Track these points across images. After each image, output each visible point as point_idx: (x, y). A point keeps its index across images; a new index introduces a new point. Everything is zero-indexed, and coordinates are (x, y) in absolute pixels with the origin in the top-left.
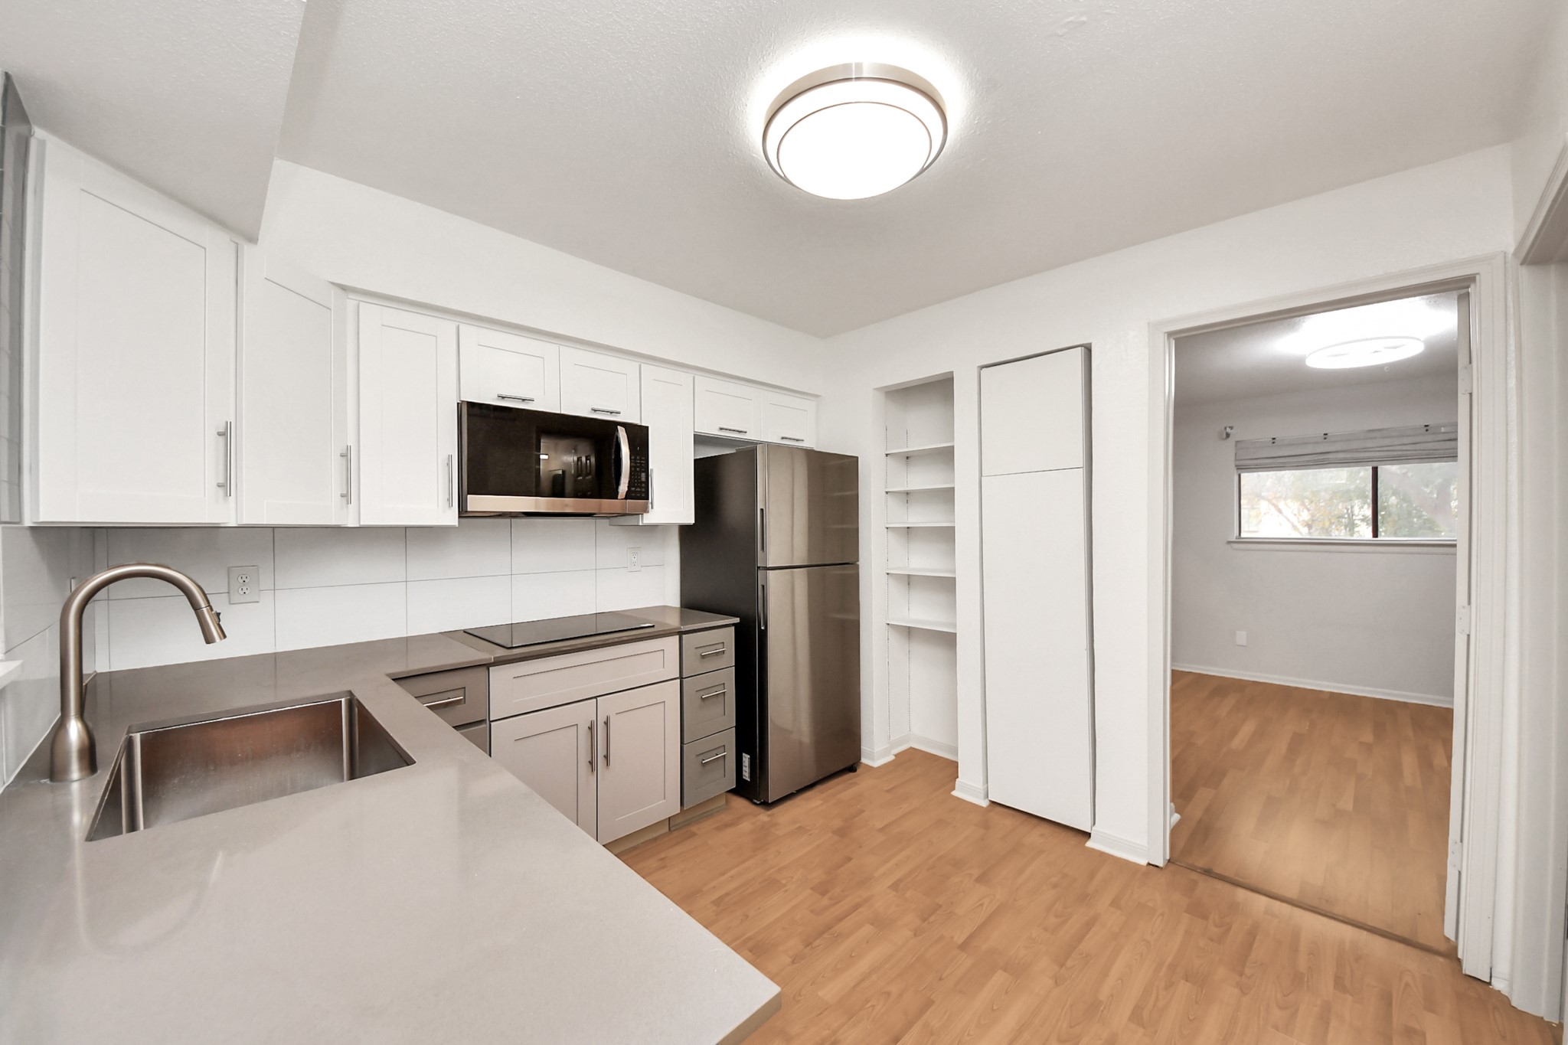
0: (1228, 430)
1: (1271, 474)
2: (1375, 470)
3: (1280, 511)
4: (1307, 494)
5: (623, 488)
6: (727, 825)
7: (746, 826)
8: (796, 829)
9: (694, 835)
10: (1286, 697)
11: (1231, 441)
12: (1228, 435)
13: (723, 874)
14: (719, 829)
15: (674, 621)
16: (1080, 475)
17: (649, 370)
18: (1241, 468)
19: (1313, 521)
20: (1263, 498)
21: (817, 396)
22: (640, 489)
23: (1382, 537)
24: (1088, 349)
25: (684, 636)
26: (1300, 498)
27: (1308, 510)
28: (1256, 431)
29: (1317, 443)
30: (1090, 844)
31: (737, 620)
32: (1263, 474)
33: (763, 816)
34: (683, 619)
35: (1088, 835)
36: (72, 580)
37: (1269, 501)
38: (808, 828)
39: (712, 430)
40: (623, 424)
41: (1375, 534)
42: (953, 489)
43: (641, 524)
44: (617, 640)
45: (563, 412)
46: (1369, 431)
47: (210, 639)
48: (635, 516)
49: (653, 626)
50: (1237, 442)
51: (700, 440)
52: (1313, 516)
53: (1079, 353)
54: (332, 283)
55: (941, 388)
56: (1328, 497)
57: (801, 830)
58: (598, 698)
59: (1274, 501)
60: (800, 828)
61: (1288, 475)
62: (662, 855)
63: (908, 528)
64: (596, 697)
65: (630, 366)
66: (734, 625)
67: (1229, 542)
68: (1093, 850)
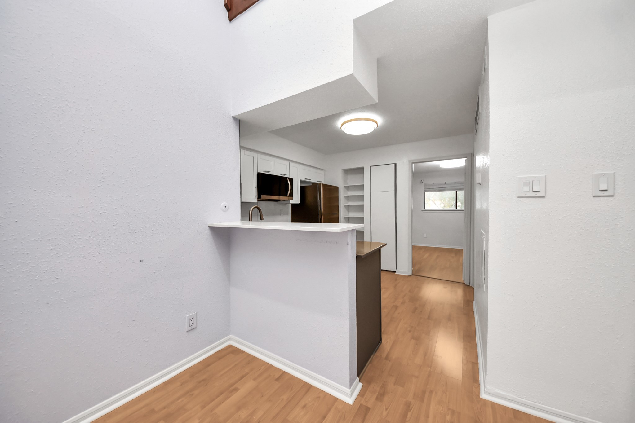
0: (422, 181)
1: (433, 192)
2: (456, 192)
3: (435, 204)
4: (443, 199)
5: (289, 194)
10: (436, 249)
11: (423, 184)
12: (422, 182)
16: (394, 192)
17: (292, 164)
18: (425, 191)
19: (444, 207)
20: (431, 200)
21: (324, 170)
22: (291, 195)
23: (458, 208)
24: (395, 165)
26: (441, 200)
27: (443, 203)
28: (429, 181)
29: (443, 185)
30: (396, 273)
32: (431, 193)
35: (395, 272)
37: (432, 201)
39: (303, 179)
40: (288, 178)
41: (456, 208)
42: (363, 195)
45: (276, 175)
46: (455, 182)
47: (262, 219)
48: (287, 201)
50: (424, 184)
51: (301, 182)
52: (444, 205)
53: (394, 165)
55: (360, 170)
56: (448, 200)
59: (434, 201)
61: (437, 193)
63: (348, 205)
65: (287, 163)
67: (422, 210)
68: (396, 274)
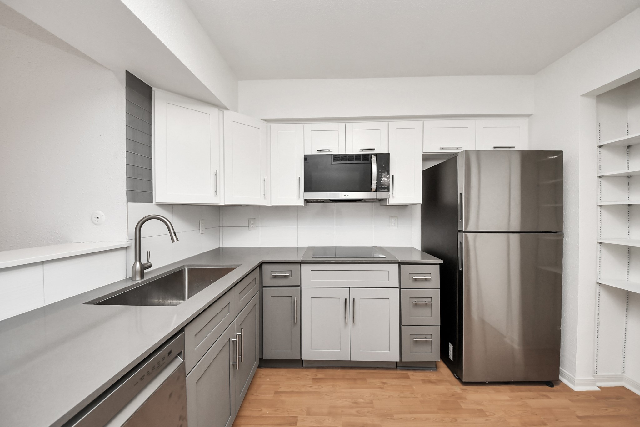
5: (374, 186)
6: (430, 382)
7: (442, 388)
8: (478, 409)
9: (408, 377)
13: (411, 413)
14: (424, 381)
15: (417, 258)
17: (395, 124)
25: (401, 265)
31: (441, 261)
33: (458, 388)
34: (423, 258)
36: (200, 221)
38: (488, 414)
39: (434, 150)
40: (375, 154)
43: (388, 204)
44: (359, 261)
48: (386, 200)
49: (385, 257)
51: (426, 157)
54: (261, 119)
57: (481, 413)
58: (350, 288)
60: (481, 411)
62: (385, 380)
63: (629, 205)
64: (350, 287)
65: (381, 124)
66: (440, 264)
